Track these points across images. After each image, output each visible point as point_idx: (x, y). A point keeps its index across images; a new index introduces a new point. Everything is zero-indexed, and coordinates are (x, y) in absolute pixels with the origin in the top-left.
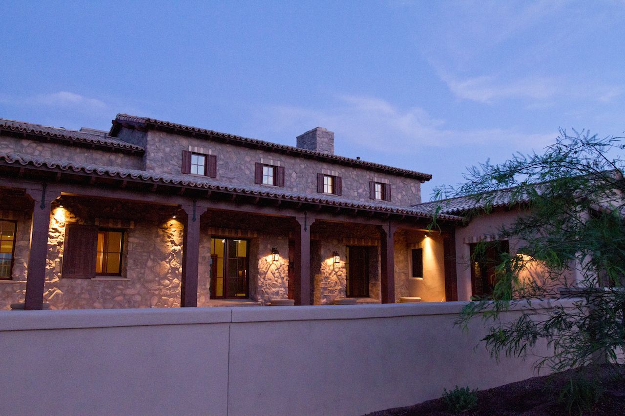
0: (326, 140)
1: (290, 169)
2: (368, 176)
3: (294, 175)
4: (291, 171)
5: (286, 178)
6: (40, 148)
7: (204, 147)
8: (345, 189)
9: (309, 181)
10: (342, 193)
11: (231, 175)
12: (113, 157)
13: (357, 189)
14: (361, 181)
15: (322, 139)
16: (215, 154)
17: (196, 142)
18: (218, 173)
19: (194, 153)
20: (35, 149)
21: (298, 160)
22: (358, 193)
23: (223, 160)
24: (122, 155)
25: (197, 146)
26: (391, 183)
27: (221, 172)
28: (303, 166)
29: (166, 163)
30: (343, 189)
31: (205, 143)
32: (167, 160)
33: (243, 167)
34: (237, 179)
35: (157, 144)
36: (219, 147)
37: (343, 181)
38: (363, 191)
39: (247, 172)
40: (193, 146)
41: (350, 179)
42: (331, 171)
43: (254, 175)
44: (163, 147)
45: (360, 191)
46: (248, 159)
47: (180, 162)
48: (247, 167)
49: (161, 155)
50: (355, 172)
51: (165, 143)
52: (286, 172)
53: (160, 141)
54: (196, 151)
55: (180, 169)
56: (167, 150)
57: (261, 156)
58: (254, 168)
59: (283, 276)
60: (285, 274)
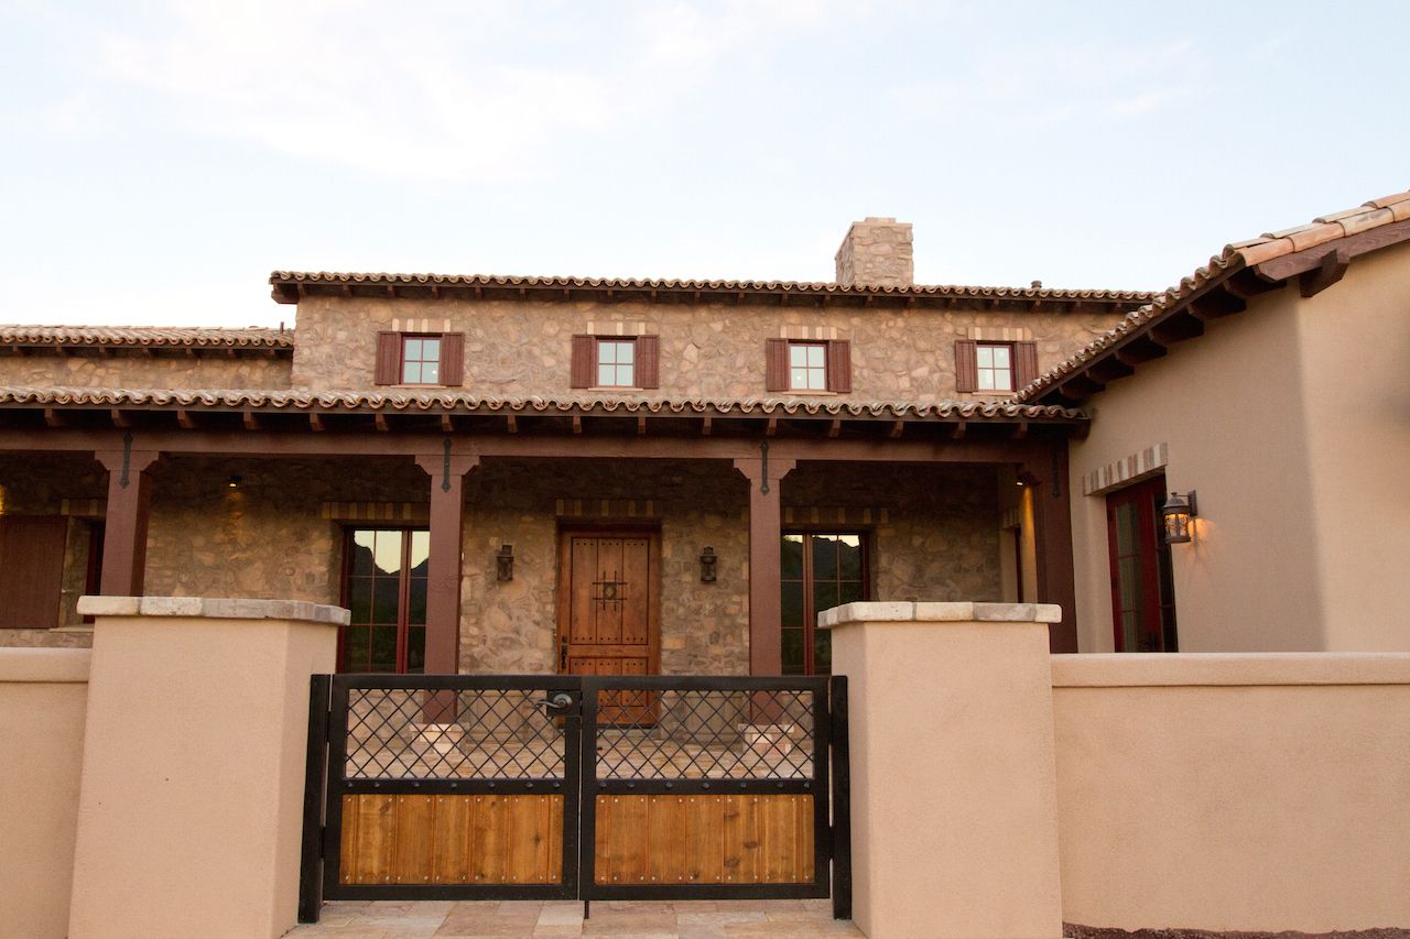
0: (886, 248)
1: (679, 338)
2: (949, 326)
3: (691, 353)
4: (679, 345)
5: (664, 364)
7: (431, 316)
8: (865, 373)
9: (740, 361)
10: (854, 385)
11: (504, 374)
13: (909, 370)
14: (922, 345)
15: (872, 249)
16: (458, 329)
17: (408, 308)
18: (468, 374)
19: (406, 335)
21: (703, 313)
22: (913, 379)
23: (481, 341)
25: (414, 317)
26: (1037, 339)
27: (475, 370)
28: (718, 326)
29: (338, 368)
30: (856, 373)
31: (434, 308)
32: (340, 360)
33: (536, 351)
34: (521, 381)
35: (318, 327)
36: (470, 311)
37: (856, 356)
38: (932, 372)
39: (549, 362)
40: (403, 318)
41: (881, 343)
42: (812, 327)
43: (568, 366)
44: (330, 331)
45: (921, 372)
46: (551, 329)
47: (373, 361)
48: (549, 349)
49: (326, 349)
50: (900, 322)
51: (335, 321)
52: (665, 348)
53: (324, 319)
54: (410, 328)
55: (371, 376)
56: (342, 335)
57: (590, 316)
58: (567, 349)
59: (537, 617)
60: (542, 612)
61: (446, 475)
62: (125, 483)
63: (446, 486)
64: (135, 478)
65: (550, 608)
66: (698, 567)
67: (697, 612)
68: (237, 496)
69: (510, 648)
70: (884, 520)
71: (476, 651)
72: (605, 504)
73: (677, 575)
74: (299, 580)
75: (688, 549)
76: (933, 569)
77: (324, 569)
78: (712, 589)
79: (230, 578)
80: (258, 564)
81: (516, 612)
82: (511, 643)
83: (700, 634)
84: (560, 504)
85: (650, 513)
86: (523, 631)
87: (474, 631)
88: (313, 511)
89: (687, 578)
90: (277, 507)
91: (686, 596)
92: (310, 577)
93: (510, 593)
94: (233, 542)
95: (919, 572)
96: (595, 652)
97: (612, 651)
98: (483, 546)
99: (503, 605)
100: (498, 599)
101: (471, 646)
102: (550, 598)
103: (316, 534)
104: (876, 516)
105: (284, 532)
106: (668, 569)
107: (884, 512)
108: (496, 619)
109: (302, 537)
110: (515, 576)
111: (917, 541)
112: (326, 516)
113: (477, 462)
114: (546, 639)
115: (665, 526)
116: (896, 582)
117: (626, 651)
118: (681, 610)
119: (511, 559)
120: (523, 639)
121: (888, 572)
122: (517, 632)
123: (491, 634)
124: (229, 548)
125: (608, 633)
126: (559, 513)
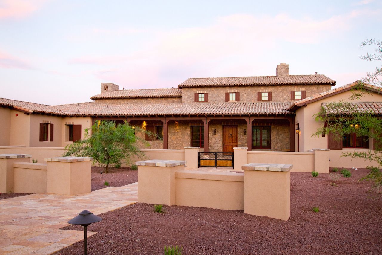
0: (284, 69)
1: (243, 92)
2: (290, 89)
3: (245, 95)
4: (243, 94)
5: (240, 97)
6: (153, 100)
7: (203, 90)
8: (275, 97)
9: (253, 96)
10: (273, 100)
11: (215, 100)
12: (174, 99)
13: (283, 96)
14: (285, 92)
15: (281, 70)
16: (207, 92)
17: (199, 89)
18: (209, 100)
19: (199, 94)
20: (151, 101)
21: (247, 88)
22: (283, 98)
23: (211, 94)
24: (177, 98)
25: (200, 91)
26: (306, 90)
27: (210, 99)
28: (249, 90)
29: (188, 99)
30: (273, 97)
31: (203, 89)
32: (189, 98)
33: (220, 96)
34: (217, 101)
35: (185, 93)
36: (209, 89)
37: (273, 94)
38: (287, 97)
39: (222, 97)
40: (198, 91)
41: (278, 92)
42: (265, 90)
43: (225, 98)
44: (187, 94)
45: (285, 97)
46: (222, 92)
47: (194, 98)
48: (222, 95)
49: (187, 96)
50: (281, 88)
51: (188, 92)
52: (241, 94)
53: (186, 91)
54: (199, 93)
55: (194, 101)
56: (189, 94)
57: (228, 89)
58: (225, 95)
59: (220, 140)
60: (221, 139)
61: (206, 122)
62: (165, 124)
63: (206, 124)
64: (166, 123)
65: (222, 138)
66: (243, 132)
67: (243, 139)
68: (177, 122)
69: (216, 144)
70: (272, 125)
71: (211, 144)
72: (229, 123)
73: (240, 133)
74: (186, 134)
75: (242, 129)
76: (280, 132)
77: (189, 133)
78: (245, 135)
79: (176, 134)
80: (180, 132)
81: (217, 139)
82: (216, 143)
83: (244, 142)
84: (223, 123)
85: (236, 124)
86: (218, 141)
87: (211, 142)
88: (188, 124)
89: (242, 134)
90: (182, 124)
91: (241, 137)
92: (187, 134)
93: (215, 136)
94: (177, 129)
95: (278, 133)
96: (229, 144)
97: (231, 144)
98: (212, 129)
99: (215, 138)
100: (214, 137)
101: (210, 144)
102: (221, 137)
103: (188, 128)
105: (183, 127)
106: (239, 133)
107: (272, 124)
108: (214, 140)
109: (186, 128)
110: (216, 134)
111: (278, 128)
112: (189, 125)
113: (210, 120)
114: (221, 143)
115: (238, 126)
116: (274, 134)
117: (233, 144)
118: (241, 139)
119: (216, 131)
120: (218, 143)
121: (273, 133)
122: (217, 142)
123: (213, 142)
124: (176, 130)
125: (231, 142)
126: (223, 124)
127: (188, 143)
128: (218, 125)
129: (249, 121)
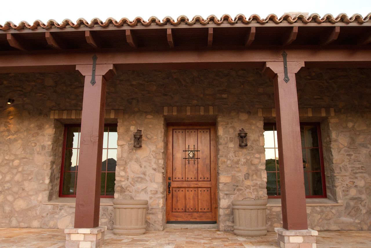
59: (155, 166)
60: (157, 163)
61: (94, 76)
63: (93, 82)
65: (161, 162)
66: (237, 140)
67: (237, 163)
68: (12, 109)
69: (140, 182)
70: (332, 114)
71: (123, 184)
72: (188, 108)
73: (226, 143)
74: (38, 148)
75: (231, 131)
76: (360, 139)
77: (50, 143)
78: (245, 151)
79: (6, 148)
80: (20, 141)
81: (144, 164)
82: (140, 180)
83: (240, 174)
84: (166, 109)
85: (211, 113)
86: (147, 174)
87: (122, 173)
88: (47, 115)
89: (231, 145)
90: (29, 114)
91: (231, 155)
92: (43, 147)
93: (140, 154)
94: (9, 131)
95: (352, 141)
96: (185, 184)
97: (192, 185)
98: (127, 130)
99: (137, 160)
100: (135, 157)
101: (121, 181)
102: (161, 156)
103: (47, 126)
104: (328, 112)
105: (32, 125)
106: (221, 141)
107: (332, 110)
108: (134, 168)
109: (40, 127)
110: (143, 146)
111: (350, 125)
112: (52, 117)
113: (111, 67)
114: (159, 177)
115: (219, 119)
116: (341, 146)
117: (200, 184)
118: (229, 162)
119: (141, 136)
120: (147, 178)
121: (336, 141)
122: (144, 174)
123: (131, 175)
124: (7, 134)
125: (191, 175)
126: (165, 114)
127: (43, 180)
128: (149, 117)
129: (285, 68)
